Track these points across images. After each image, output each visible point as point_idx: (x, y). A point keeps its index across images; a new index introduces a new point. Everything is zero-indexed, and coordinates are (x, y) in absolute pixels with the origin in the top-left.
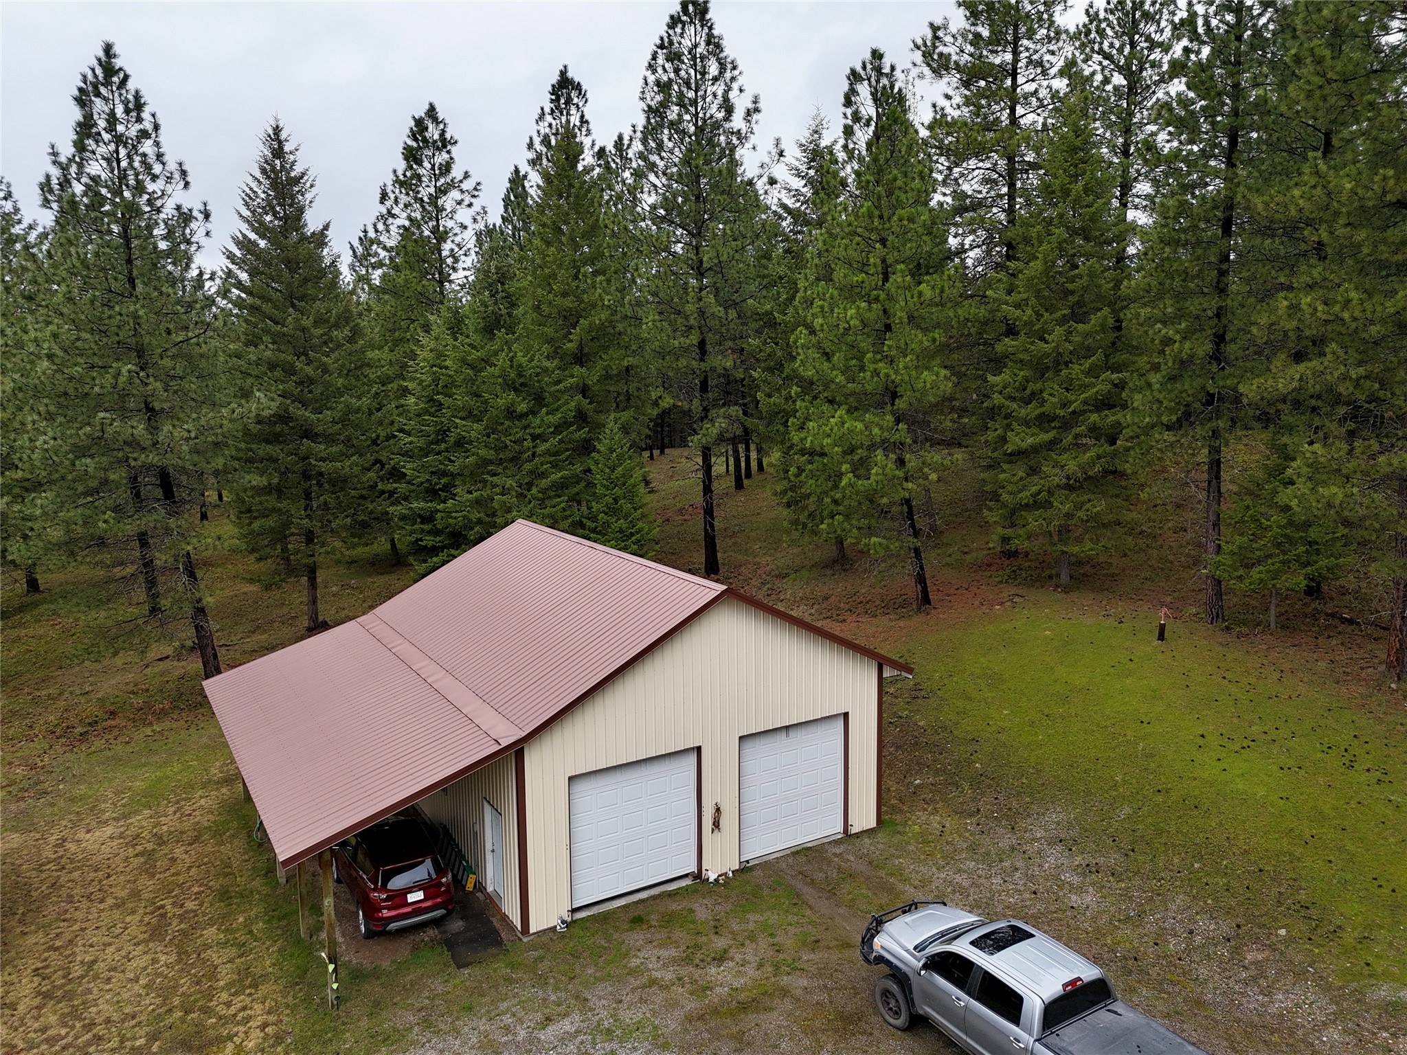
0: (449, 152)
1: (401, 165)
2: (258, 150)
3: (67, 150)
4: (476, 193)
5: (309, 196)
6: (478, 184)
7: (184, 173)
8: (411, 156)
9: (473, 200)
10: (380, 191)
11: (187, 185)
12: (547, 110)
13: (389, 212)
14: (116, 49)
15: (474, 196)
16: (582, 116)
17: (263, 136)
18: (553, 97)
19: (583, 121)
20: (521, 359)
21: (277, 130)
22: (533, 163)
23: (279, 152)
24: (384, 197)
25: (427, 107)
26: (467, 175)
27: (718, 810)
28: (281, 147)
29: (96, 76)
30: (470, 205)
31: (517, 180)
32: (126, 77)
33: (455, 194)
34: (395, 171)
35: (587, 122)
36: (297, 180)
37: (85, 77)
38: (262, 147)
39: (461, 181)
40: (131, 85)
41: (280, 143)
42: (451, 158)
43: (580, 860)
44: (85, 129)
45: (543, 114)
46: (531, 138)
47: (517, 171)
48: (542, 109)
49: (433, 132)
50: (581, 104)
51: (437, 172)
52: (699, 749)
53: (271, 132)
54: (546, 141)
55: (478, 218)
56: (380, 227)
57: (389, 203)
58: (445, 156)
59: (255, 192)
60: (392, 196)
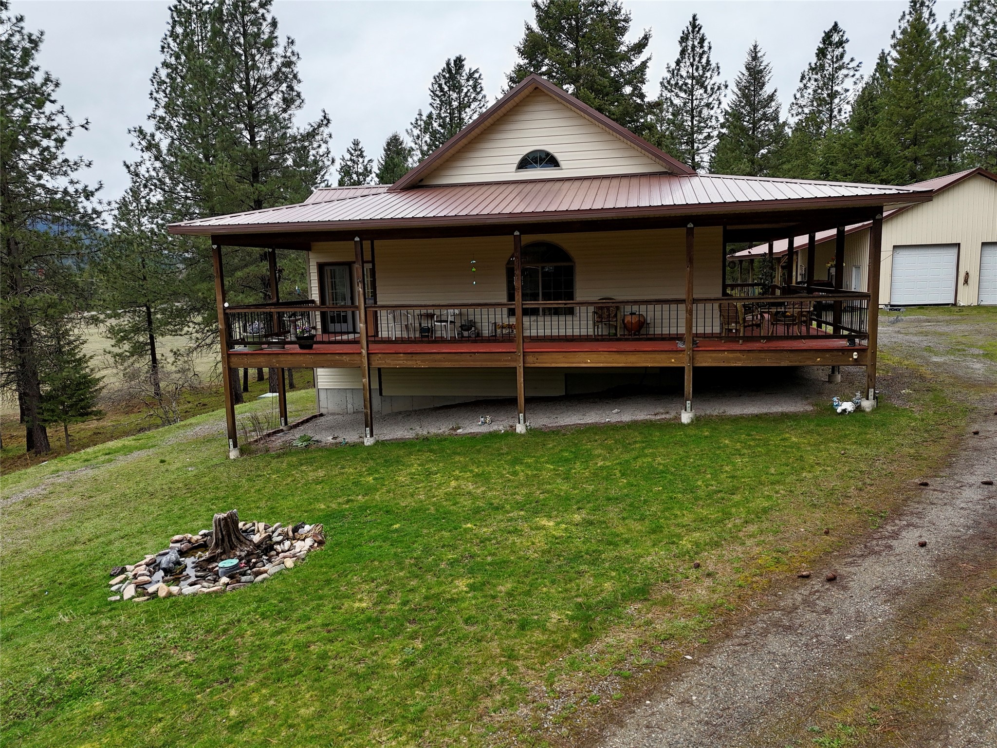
0: (843, 48)
1: (814, 60)
2: (746, 58)
3: (673, 65)
4: (858, 68)
5: (767, 78)
6: (860, 63)
7: (718, 68)
8: (821, 53)
9: (856, 73)
10: (801, 75)
11: (719, 73)
12: (907, 12)
13: (805, 85)
14: (697, 17)
15: (856, 70)
16: (931, 12)
17: (748, 50)
18: (912, 4)
19: (932, 14)
20: (879, 138)
21: (755, 47)
22: (894, 46)
23: (755, 58)
24: (803, 78)
25: (833, 24)
26: (852, 60)
27: (967, 274)
28: (756, 55)
29: (688, 31)
30: (853, 76)
31: (883, 58)
32: (700, 29)
33: (844, 72)
34: (810, 64)
35: (934, 15)
36: (761, 71)
37: (683, 32)
38: (747, 56)
39: (848, 64)
40: (702, 32)
41: (756, 53)
42: (844, 51)
43: (895, 285)
44: (683, 52)
45: (904, 15)
46: (894, 32)
47: (883, 53)
48: (904, 12)
49: (836, 38)
50: (930, 5)
51: (835, 60)
52: (959, 244)
53: (752, 48)
54: (904, 32)
55: (858, 82)
56: (798, 95)
57: (805, 82)
58: (841, 50)
59: (741, 79)
60: (807, 77)
